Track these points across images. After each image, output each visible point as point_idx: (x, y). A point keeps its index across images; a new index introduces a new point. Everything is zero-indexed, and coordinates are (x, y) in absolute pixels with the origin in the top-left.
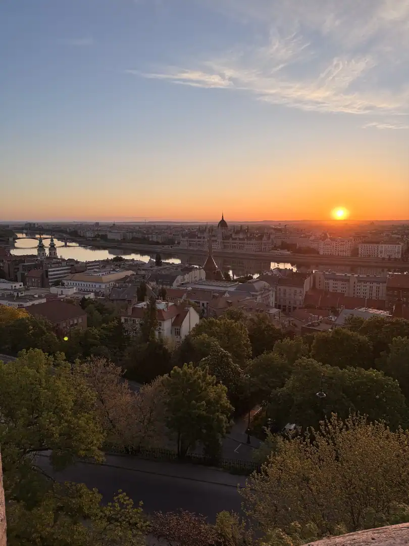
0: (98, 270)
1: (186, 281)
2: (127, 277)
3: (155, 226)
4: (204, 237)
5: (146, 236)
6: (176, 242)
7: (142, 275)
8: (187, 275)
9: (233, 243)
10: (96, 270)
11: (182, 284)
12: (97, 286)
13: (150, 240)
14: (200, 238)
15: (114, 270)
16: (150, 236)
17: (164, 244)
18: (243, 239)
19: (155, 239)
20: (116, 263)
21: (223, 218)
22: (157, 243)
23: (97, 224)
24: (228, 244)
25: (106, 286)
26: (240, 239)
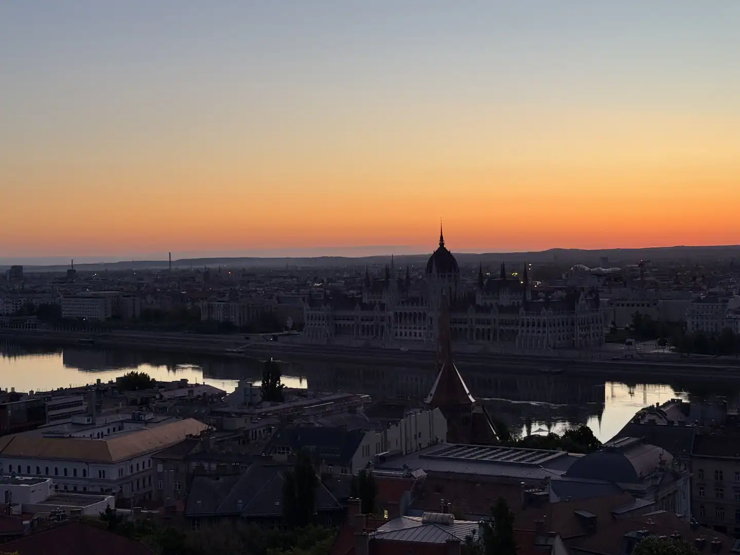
0: (85, 420)
1: (393, 448)
2: (191, 440)
3: (207, 273)
4: (383, 307)
5: (189, 306)
6: (290, 323)
7: (236, 431)
8: (393, 427)
9: (479, 322)
10: (77, 419)
11: (383, 459)
12: (93, 473)
13: (204, 317)
14: (371, 307)
15: (136, 419)
16: (202, 304)
17: (247, 329)
18: (513, 309)
19: (219, 315)
20: (132, 395)
21: (442, 244)
22: (227, 327)
23: (17, 270)
24: (462, 326)
25: (121, 471)
26: (502, 309)
